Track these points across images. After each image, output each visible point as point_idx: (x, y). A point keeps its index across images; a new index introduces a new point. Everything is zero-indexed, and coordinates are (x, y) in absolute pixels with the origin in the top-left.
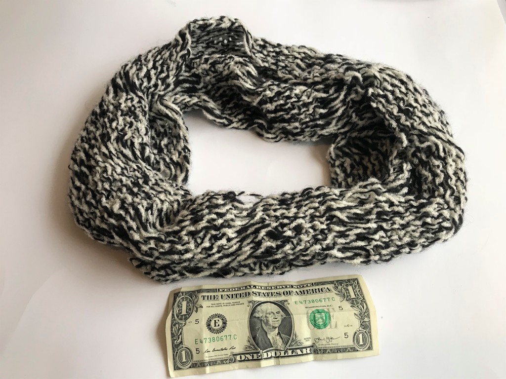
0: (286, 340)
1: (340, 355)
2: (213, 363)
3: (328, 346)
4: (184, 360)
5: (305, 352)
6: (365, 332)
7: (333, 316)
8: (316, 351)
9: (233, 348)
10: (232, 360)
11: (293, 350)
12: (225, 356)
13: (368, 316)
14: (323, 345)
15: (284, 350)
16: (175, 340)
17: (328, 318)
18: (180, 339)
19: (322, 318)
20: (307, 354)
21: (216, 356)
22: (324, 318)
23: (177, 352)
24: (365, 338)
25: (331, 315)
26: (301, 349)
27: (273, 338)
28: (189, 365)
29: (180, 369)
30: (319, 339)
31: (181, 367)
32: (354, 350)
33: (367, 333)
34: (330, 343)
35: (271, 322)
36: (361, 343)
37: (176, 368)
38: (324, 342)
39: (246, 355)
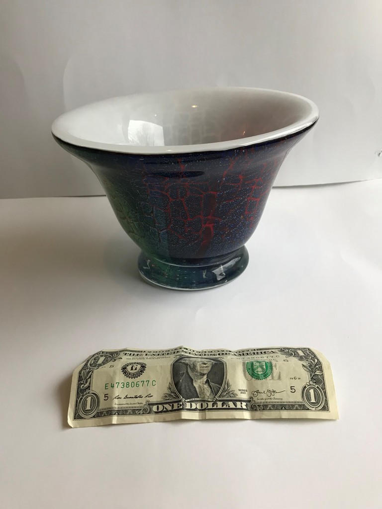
0: (216, 390)
1: (285, 414)
2: (122, 412)
3: (269, 400)
4: (88, 408)
5: (239, 406)
6: (318, 387)
7: (275, 366)
8: (254, 406)
9: (150, 396)
10: (147, 410)
11: (224, 402)
12: (138, 405)
13: (321, 369)
14: (262, 399)
15: (213, 401)
16: (82, 384)
17: (269, 367)
18: (88, 384)
19: (262, 367)
20: (242, 409)
21: (128, 404)
22: (264, 367)
23: (82, 398)
24: (318, 395)
25: (274, 365)
26: (234, 402)
27: (200, 387)
28: (93, 415)
29: (81, 418)
30: (258, 392)
31: (83, 416)
32: (303, 408)
33: (320, 390)
34: (272, 397)
35: (198, 368)
36: (313, 400)
37: (77, 417)
38: (264, 396)
39: (165, 405)
